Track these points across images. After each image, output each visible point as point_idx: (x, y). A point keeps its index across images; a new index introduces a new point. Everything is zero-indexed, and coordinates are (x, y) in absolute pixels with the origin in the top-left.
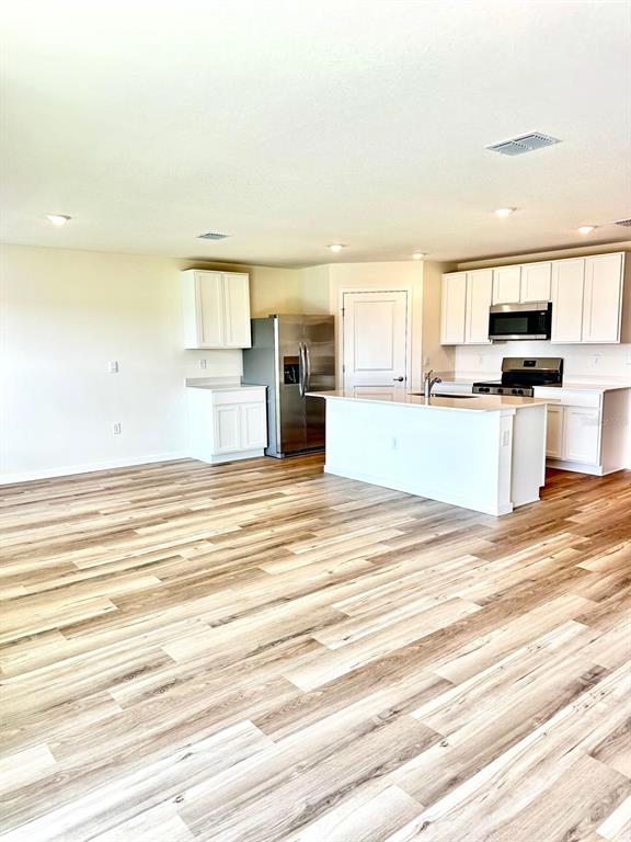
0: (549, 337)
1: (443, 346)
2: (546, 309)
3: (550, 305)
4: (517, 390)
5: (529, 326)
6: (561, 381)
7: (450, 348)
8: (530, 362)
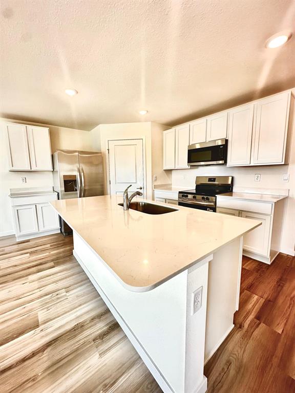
0: (226, 162)
1: (165, 170)
2: (224, 143)
3: (227, 141)
4: (205, 197)
5: (212, 156)
6: (232, 191)
7: (169, 171)
8: (212, 179)
